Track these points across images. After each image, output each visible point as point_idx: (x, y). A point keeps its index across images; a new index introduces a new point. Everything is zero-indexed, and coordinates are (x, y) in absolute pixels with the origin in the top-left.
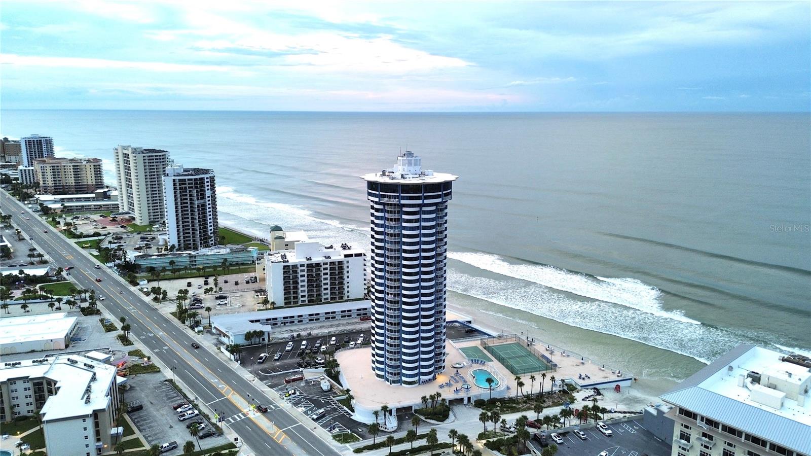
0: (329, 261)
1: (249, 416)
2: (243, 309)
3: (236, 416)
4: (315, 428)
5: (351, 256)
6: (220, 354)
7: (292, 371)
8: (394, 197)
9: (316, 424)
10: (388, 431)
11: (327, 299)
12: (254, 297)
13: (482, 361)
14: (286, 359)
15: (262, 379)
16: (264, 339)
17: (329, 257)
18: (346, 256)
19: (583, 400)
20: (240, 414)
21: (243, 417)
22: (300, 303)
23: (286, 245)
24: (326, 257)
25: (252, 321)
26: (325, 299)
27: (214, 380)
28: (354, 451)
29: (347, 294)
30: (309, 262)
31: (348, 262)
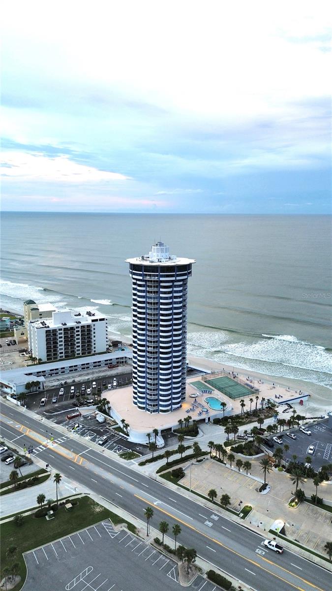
0: (80, 325)
1: (48, 447)
2: (14, 366)
3: (38, 448)
4: (104, 451)
5: (96, 320)
6: (7, 402)
7: (70, 410)
8: (155, 276)
9: (103, 448)
10: (159, 447)
11: (79, 354)
12: (20, 356)
13: (209, 391)
14: (62, 401)
15: (48, 418)
16: (39, 388)
17: (80, 322)
18: (93, 321)
19: (283, 412)
20: (41, 446)
21: (44, 449)
22: (59, 358)
23: (40, 315)
24: (76, 322)
25: (27, 374)
26: (78, 354)
27: (10, 423)
28: (139, 465)
29: (94, 350)
30: (65, 327)
31: (94, 325)
